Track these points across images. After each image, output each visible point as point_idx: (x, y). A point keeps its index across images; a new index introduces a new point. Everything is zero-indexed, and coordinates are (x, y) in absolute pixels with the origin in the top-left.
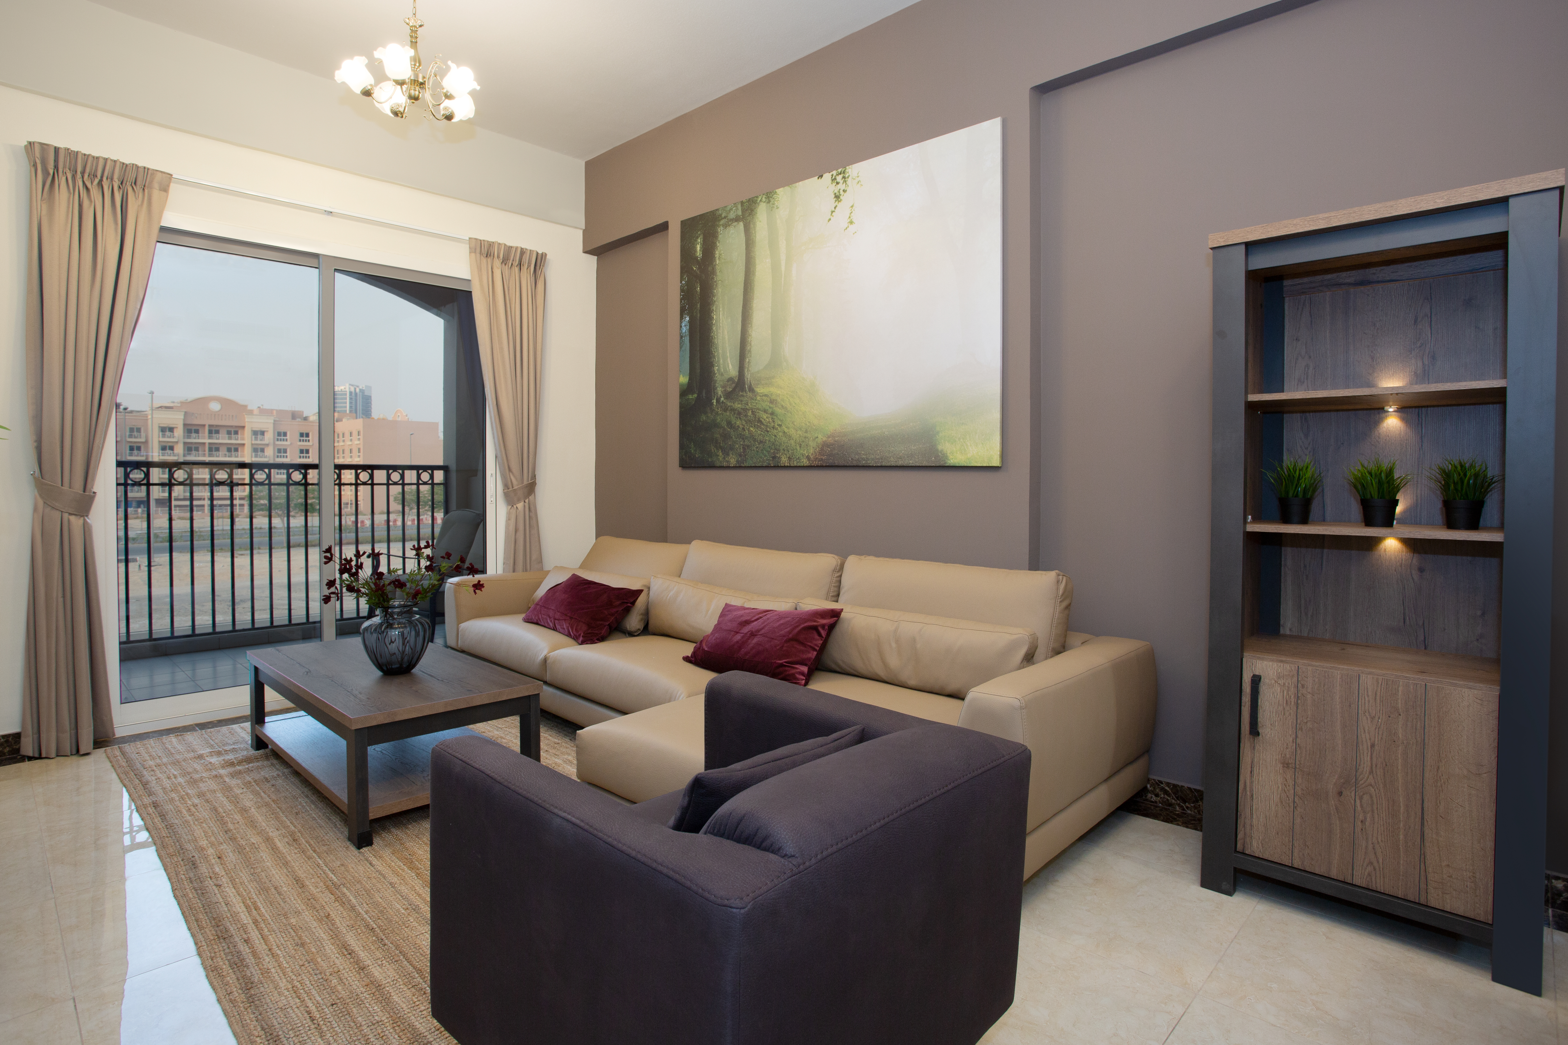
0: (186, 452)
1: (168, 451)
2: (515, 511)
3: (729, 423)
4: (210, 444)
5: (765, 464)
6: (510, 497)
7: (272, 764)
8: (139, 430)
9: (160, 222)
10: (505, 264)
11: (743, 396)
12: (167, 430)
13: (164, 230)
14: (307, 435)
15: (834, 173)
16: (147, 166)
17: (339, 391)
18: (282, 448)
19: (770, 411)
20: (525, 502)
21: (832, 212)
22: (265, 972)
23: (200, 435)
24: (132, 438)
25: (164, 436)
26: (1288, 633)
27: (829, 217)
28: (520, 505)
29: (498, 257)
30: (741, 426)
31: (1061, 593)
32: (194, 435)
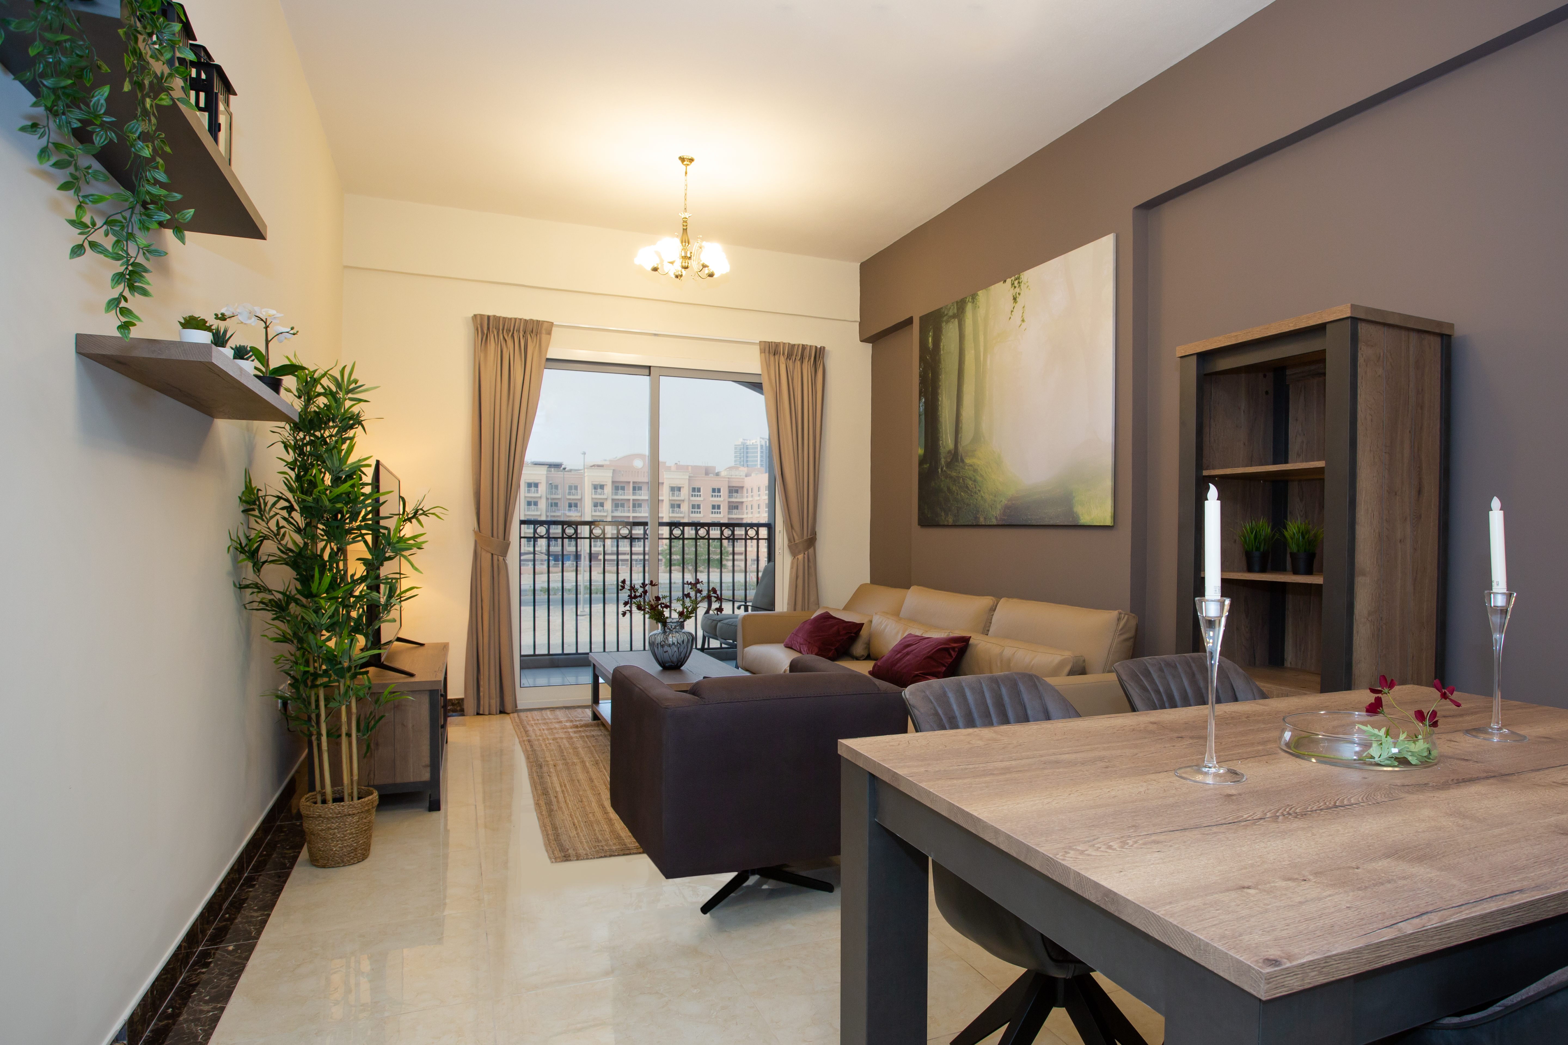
0: (614, 508)
1: (599, 508)
2: (796, 561)
3: (949, 488)
4: (633, 500)
5: (970, 523)
6: (793, 549)
7: (600, 730)
8: (576, 488)
9: (546, 356)
10: (790, 360)
11: (957, 466)
12: (598, 487)
13: (548, 360)
14: (719, 490)
15: (1013, 278)
16: (539, 319)
17: (750, 445)
18: (696, 503)
19: (973, 478)
20: (804, 554)
21: (1012, 311)
22: (560, 808)
23: (625, 491)
24: (570, 495)
25: (596, 493)
26: (1289, 665)
27: (1010, 316)
28: (800, 557)
29: (783, 354)
30: (956, 491)
31: (1120, 628)
32: (620, 492)
